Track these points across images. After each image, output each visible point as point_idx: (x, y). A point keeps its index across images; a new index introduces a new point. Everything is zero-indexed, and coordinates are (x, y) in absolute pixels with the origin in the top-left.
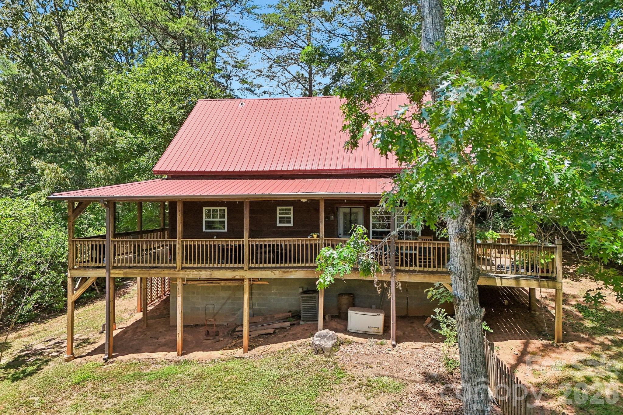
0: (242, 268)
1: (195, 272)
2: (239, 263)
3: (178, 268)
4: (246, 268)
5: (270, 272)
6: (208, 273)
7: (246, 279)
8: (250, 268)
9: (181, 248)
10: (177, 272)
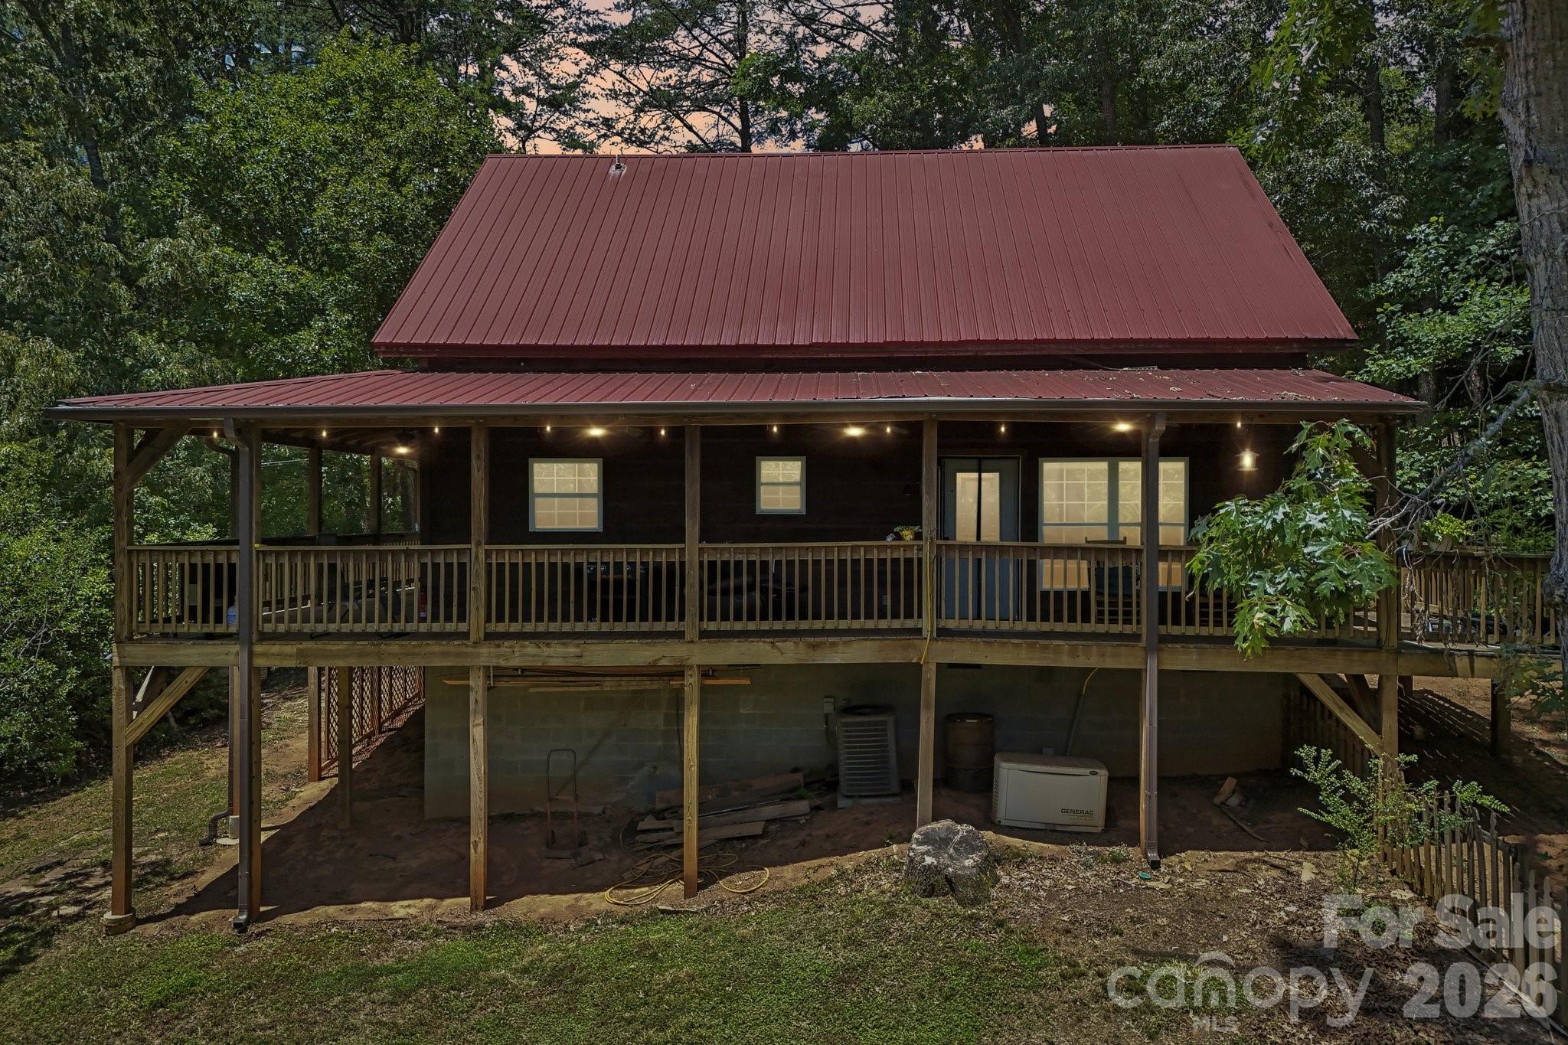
0: (679, 635)
1: (530, 648)
2: (670, 618)
3: (473, 637)
4: (691, 633)
5: (768, 647)
6: (572, 650)
7: (691, 667)
8: (705, 635)
9: (483, 573)
10: (470, 650)
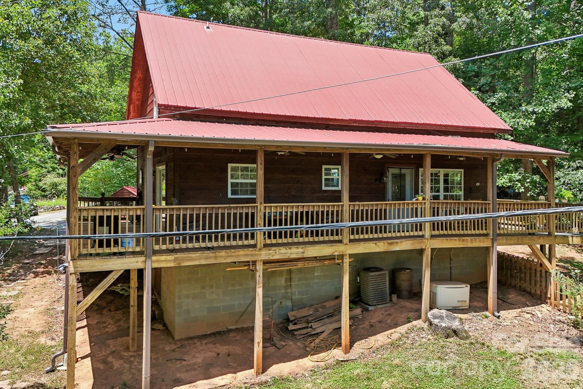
0: (340, 242)
2: (337, 234)
3: (259, 246)
5: (374, 245)
6: (300, 250)
7: (346, 255)
8: (351, 241)
9: (263, 216)
10: (257, 252)
